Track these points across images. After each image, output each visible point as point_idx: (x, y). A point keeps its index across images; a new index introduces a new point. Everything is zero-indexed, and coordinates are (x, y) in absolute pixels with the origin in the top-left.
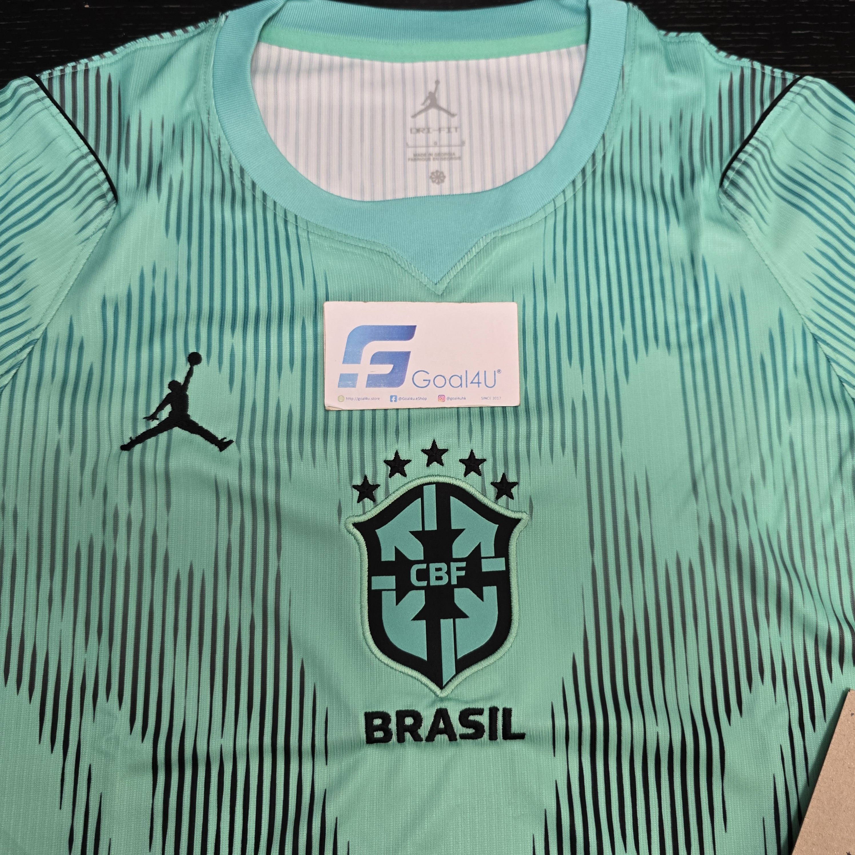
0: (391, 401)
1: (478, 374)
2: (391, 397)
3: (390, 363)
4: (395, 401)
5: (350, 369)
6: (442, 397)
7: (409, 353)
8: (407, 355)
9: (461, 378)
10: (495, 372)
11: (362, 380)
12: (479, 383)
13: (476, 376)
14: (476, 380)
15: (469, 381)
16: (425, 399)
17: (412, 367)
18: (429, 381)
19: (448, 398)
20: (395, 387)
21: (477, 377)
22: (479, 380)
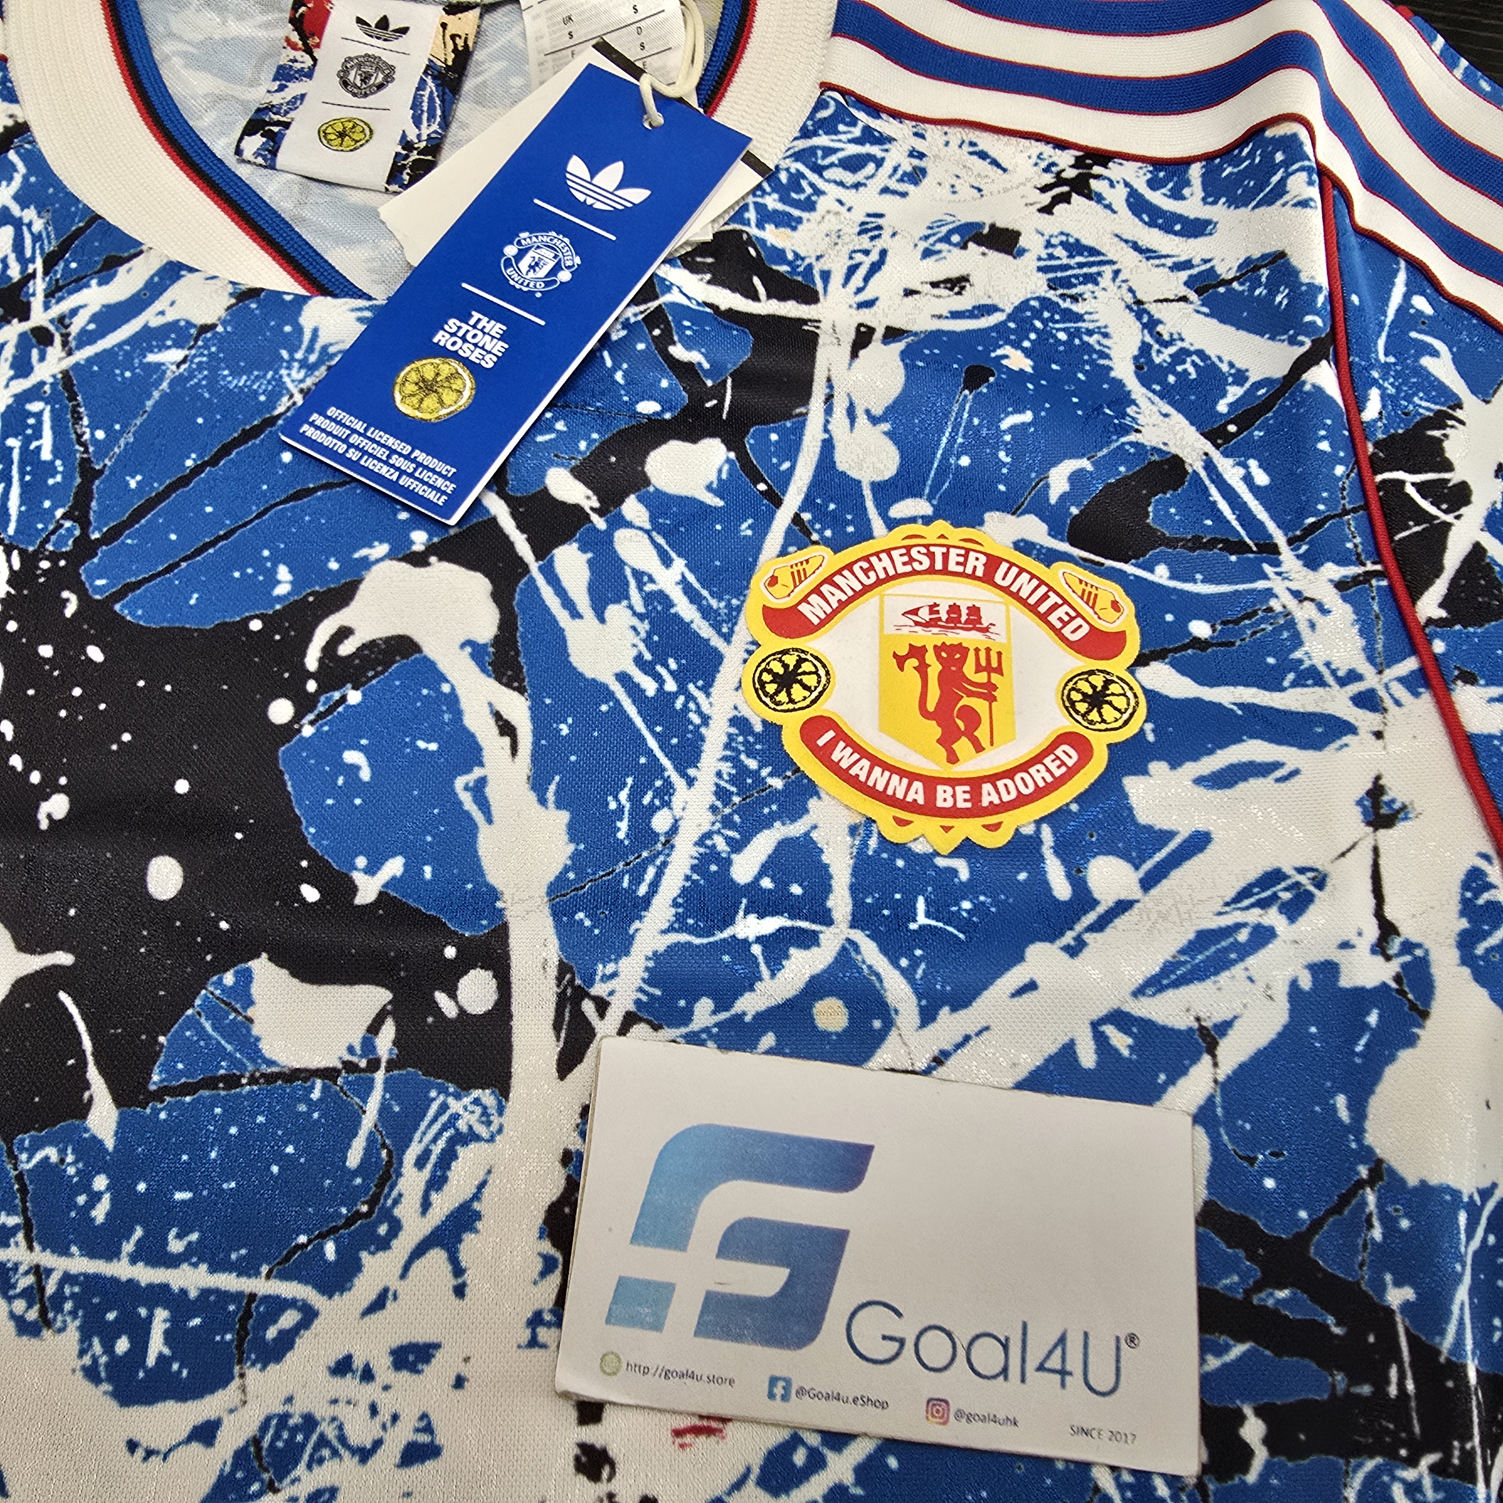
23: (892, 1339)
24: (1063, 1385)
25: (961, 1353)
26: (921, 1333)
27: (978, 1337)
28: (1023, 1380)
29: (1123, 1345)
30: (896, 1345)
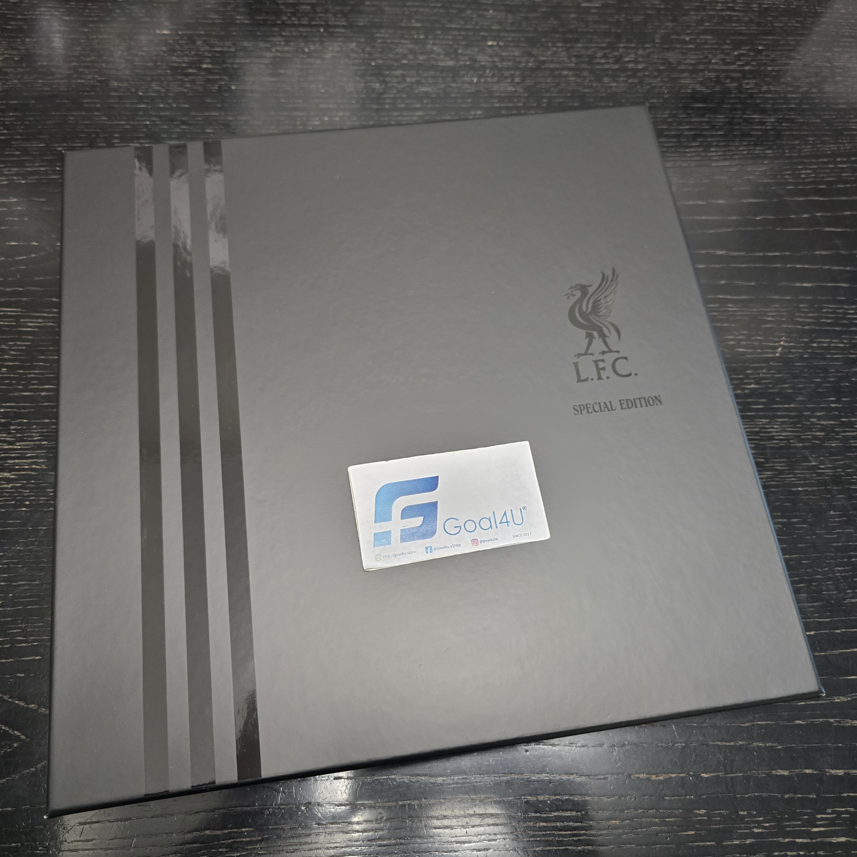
0: (427, 553)
1: (505, 513)
2: (427, 548)
3: (420, 516)
4: (431, 552)
5: (383, 527)
6: (475, 541)
7: (436, 503)
8: (435, 504)
9: (490, 520)
10: (520, 509)
11: (396, 535)
12: (507, 522)
13: (504, 515)
14: (504, 520)
15: (498, 522)
16: (460, 545)
17: (441, 515)
18: (460, 527)
19: (481, 542)
20: (428, 538)
21: (505, 517)
22: (507, 519)
23: (457, 527)
24: (508, 526)
25: (478, 525)
26: (465, 523)
27: (482, 519)
28: (497, 527)
29: (522, 510)
30: (459, 528)
